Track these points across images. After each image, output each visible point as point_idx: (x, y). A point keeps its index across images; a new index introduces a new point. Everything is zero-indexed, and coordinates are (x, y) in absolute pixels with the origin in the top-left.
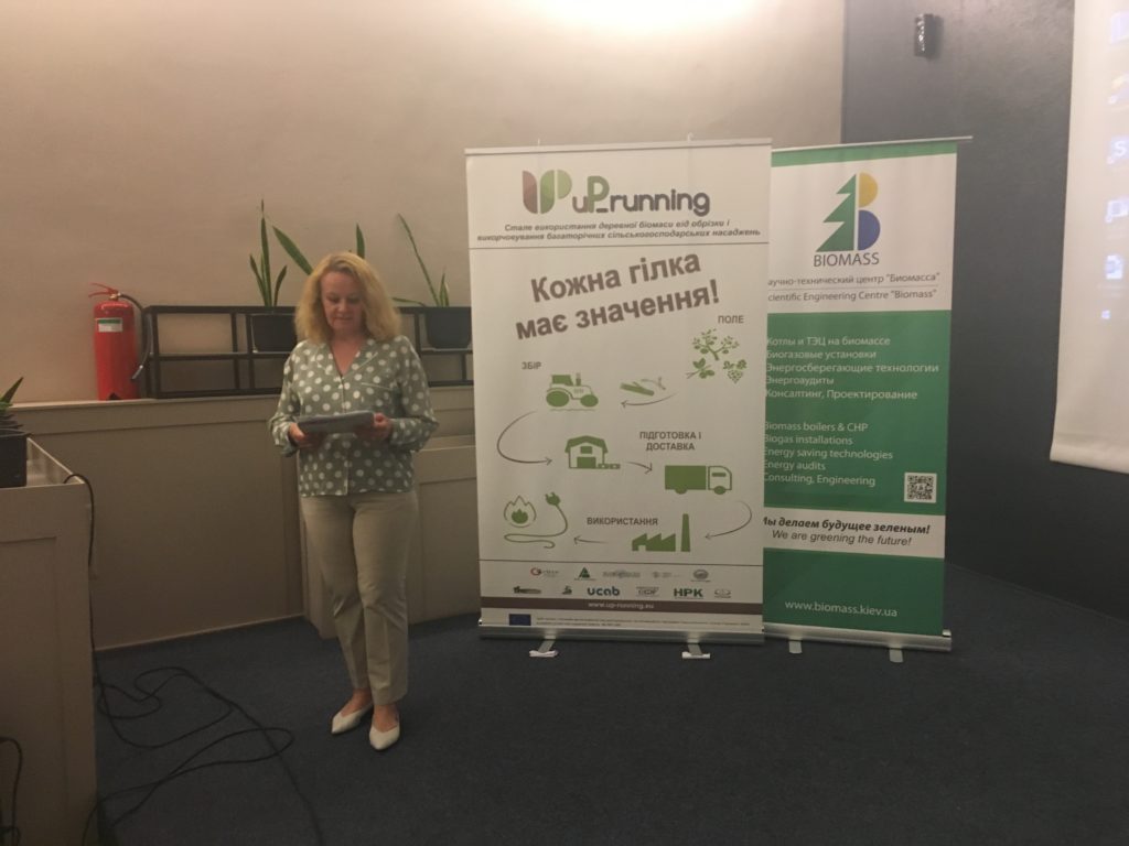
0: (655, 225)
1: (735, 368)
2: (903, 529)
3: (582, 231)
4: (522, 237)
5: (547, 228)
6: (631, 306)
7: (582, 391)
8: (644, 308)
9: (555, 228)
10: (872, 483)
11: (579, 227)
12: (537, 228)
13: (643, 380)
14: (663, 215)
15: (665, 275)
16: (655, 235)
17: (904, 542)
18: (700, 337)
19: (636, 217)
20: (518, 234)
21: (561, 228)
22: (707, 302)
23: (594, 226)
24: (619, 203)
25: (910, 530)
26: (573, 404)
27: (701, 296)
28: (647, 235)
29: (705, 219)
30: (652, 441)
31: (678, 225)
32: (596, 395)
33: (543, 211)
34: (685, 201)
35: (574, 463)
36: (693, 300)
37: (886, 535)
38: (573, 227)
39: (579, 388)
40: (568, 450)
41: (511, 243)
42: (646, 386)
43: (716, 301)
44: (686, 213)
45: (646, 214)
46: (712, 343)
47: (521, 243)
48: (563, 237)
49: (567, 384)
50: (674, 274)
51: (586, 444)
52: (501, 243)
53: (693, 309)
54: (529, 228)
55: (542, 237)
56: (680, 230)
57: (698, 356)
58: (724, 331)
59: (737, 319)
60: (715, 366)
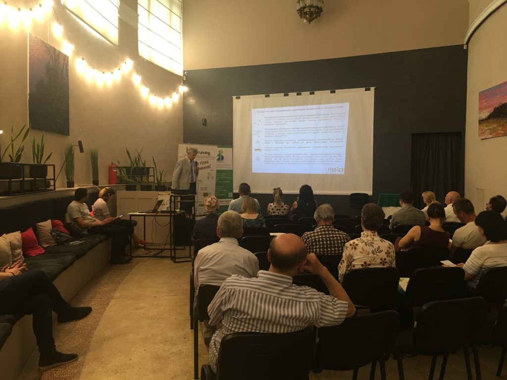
1: (212, 178)
10: (224, 194)
14: (204, 155)
15: (204, 164)
18: (208, 173)
19: (201, 155)
24: (199, 153)
27: (209, 167)
28: (202, 158)
29: (209, 156)
30: (202, 189)
42: (201, 181)
44: (207, 155)
45: (202, 155)
46: (210, 174)
53: (208, 169)
56: (206, 157)
57: (207, 176)
58: (211, 172)
59: (213, 170)
60: (210, 177)
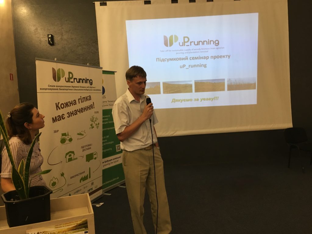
0: (83, 87)
1: (97, 125)
2: (117, 158)
3: (67, 88)
4: (53, 89)
5: (59, 86)
6: (79, 110)
7: (69, 137)
8: (81, 110)
9: (61, 87)
10: (111, 149)
11: (67, 87)
12: (56, 86)
13: (82, 131)
14: (84, 85)
15: (85, 101)
16: (83, 90)
17: (118, 161)
18: (91, 118)
19: (79, 84)
20: (51, 88)
21: (63, 87)
22: (92, 108)
23: (70, 87)
24: (75, 80)
25: (118, 158)
26: (67, 142)
27: (91, 107)
28: (81, 90)
29: (92, 86)
30: (83, 149)
31: (87, 87)
32: (72, 138)
33: (58, 81)
34: (88, 81)
35: (67, 161)
36: (90, 108)
37: (115, 160)
38: (65, 86)
39: (68, 136)
40: (66, 157)
41: (50, 91)
42: (82, 133)
43: (94, 108)
44: (88, 84)
45: (81, 84)
46: (93, 119)
47: (53, 91)
48: (63, 89)
49: (65, 136)
50: (87, 101)
51: (70, 154)
52: (47, 91)
53: (90, 110)
54: (55, 86)
55: (58, 89)
56: (87, 89)
57: (91, 123)
58: (96, 115)
59: (98, 112)
60: (94, 125)
